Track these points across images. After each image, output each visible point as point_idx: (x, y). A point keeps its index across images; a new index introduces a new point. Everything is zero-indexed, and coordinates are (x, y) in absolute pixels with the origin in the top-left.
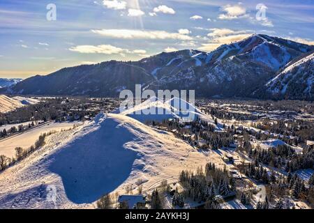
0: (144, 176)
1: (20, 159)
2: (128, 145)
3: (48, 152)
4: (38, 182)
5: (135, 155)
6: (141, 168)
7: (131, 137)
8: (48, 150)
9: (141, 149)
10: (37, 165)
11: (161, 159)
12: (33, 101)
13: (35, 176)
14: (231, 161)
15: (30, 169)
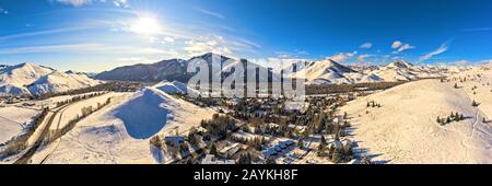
0: (176, 124)
1: (84, 116)
2: (162, 105)
3: (114, 107)
4: (110, 123)
5: (167, 111)
6: (172, 119)
7: (162, 101)
8: (113, 106)
9: (169, 108)
10: (108, 114)
11: (181, 113)
12: (104, 82)
13: (109, 119)
14: (221, 111)
15: (105, 115)
